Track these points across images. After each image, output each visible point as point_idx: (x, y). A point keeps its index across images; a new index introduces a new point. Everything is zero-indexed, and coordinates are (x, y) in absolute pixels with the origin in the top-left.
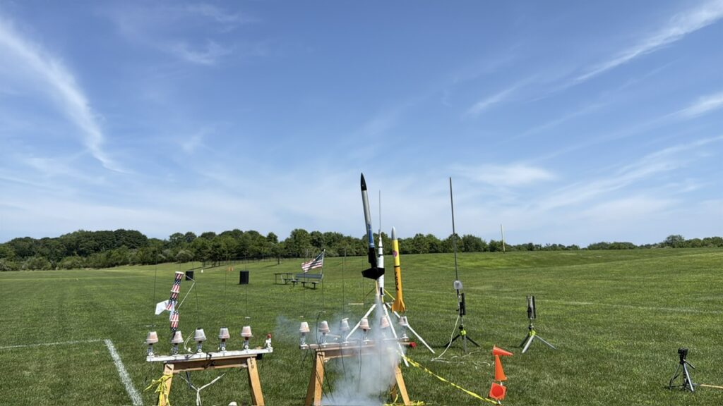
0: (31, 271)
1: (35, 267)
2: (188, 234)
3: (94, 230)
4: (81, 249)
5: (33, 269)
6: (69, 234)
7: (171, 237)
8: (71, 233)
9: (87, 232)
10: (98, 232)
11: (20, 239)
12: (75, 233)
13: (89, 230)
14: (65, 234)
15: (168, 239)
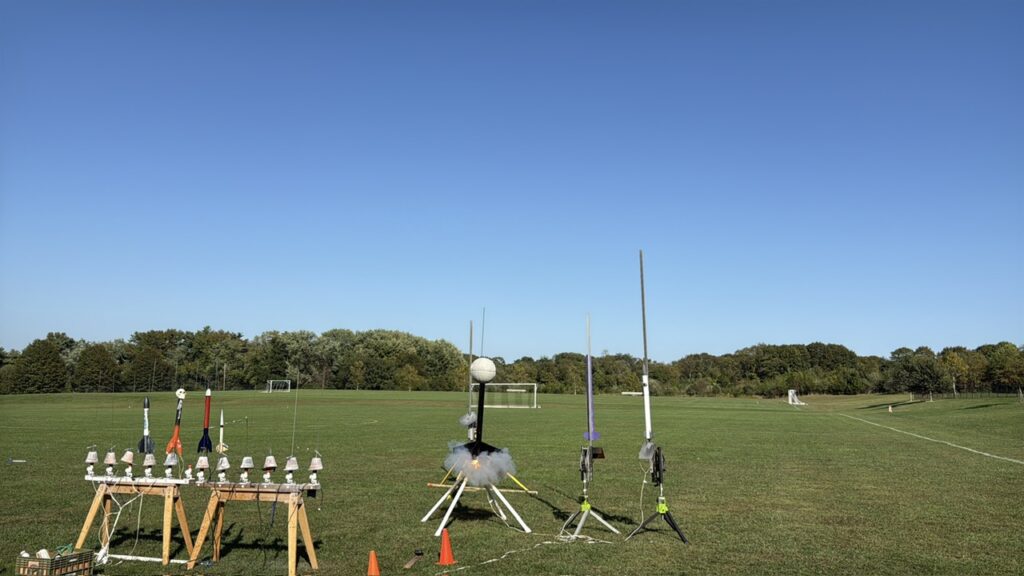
0: (687, 397)
1: (693, 391)
2: (920, 350)
3: (779, 344)
4: (763, 369)
5: (691, 395)
6: (746, 349)
7: (893, 353)
8: (749, 347)
9: (769, 346)
10: (784, 347)
11: (696, 356)
12: (754, 347)
13: (772, 344)
14: (741, 348)
15: (888, 356)
